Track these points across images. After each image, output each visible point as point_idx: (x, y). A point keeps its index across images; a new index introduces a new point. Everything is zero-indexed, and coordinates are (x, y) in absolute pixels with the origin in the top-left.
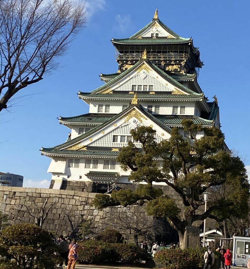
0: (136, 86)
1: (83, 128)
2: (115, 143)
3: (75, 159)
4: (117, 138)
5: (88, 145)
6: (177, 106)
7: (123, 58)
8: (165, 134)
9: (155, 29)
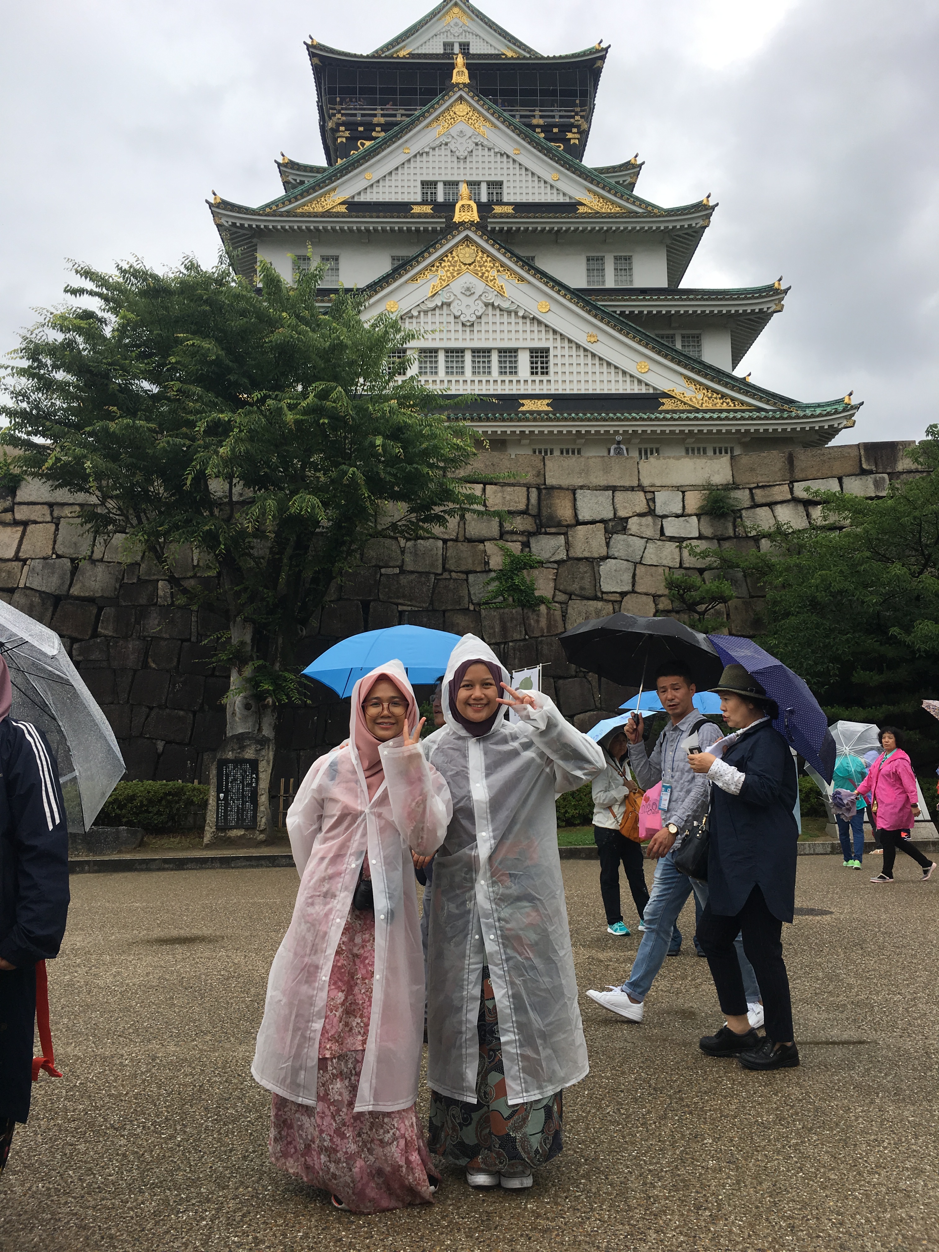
0: (436, 183)
2: (398, 378)
6: (602, 258)
7: (355, 115)
8: (601, 337)
9: (456, 29)
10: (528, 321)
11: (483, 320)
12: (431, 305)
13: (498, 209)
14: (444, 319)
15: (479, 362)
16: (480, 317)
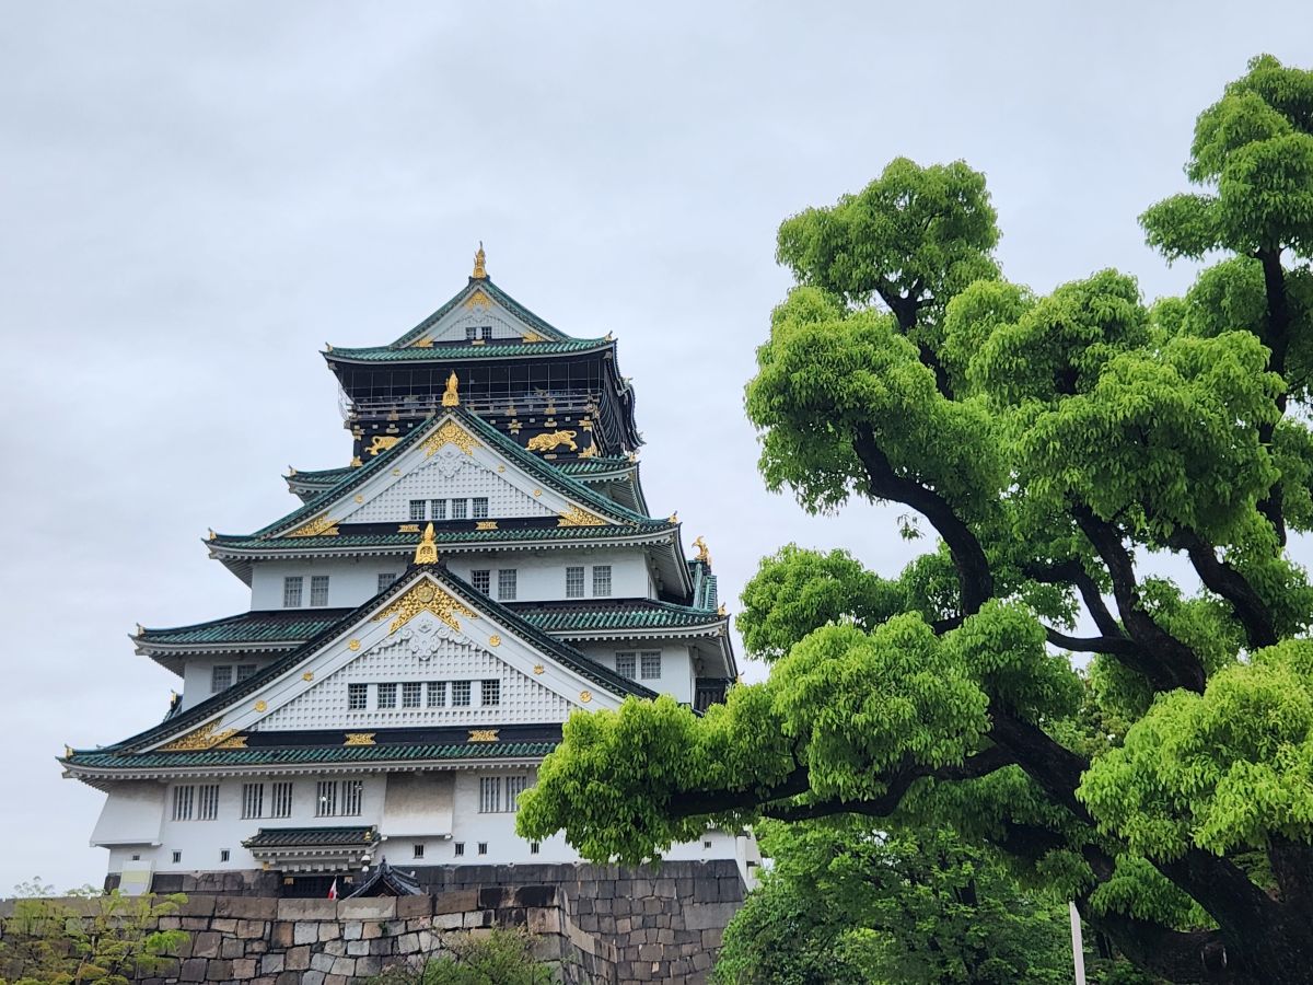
0: (424, 502)
1: (230, 668)
2: (359, 712)
3: (201, 787)
4: (363, 694)
5: (250, 727)
6: (582, 569)
7: (370, 413)
8: (547, 668)
9: (479, 314)
10: (480, 654)
11: (439, 654)
12: (391, 643)
13: (481, 526)
14: (402, 654)
15: (434, 694)
16: (436, 652)
